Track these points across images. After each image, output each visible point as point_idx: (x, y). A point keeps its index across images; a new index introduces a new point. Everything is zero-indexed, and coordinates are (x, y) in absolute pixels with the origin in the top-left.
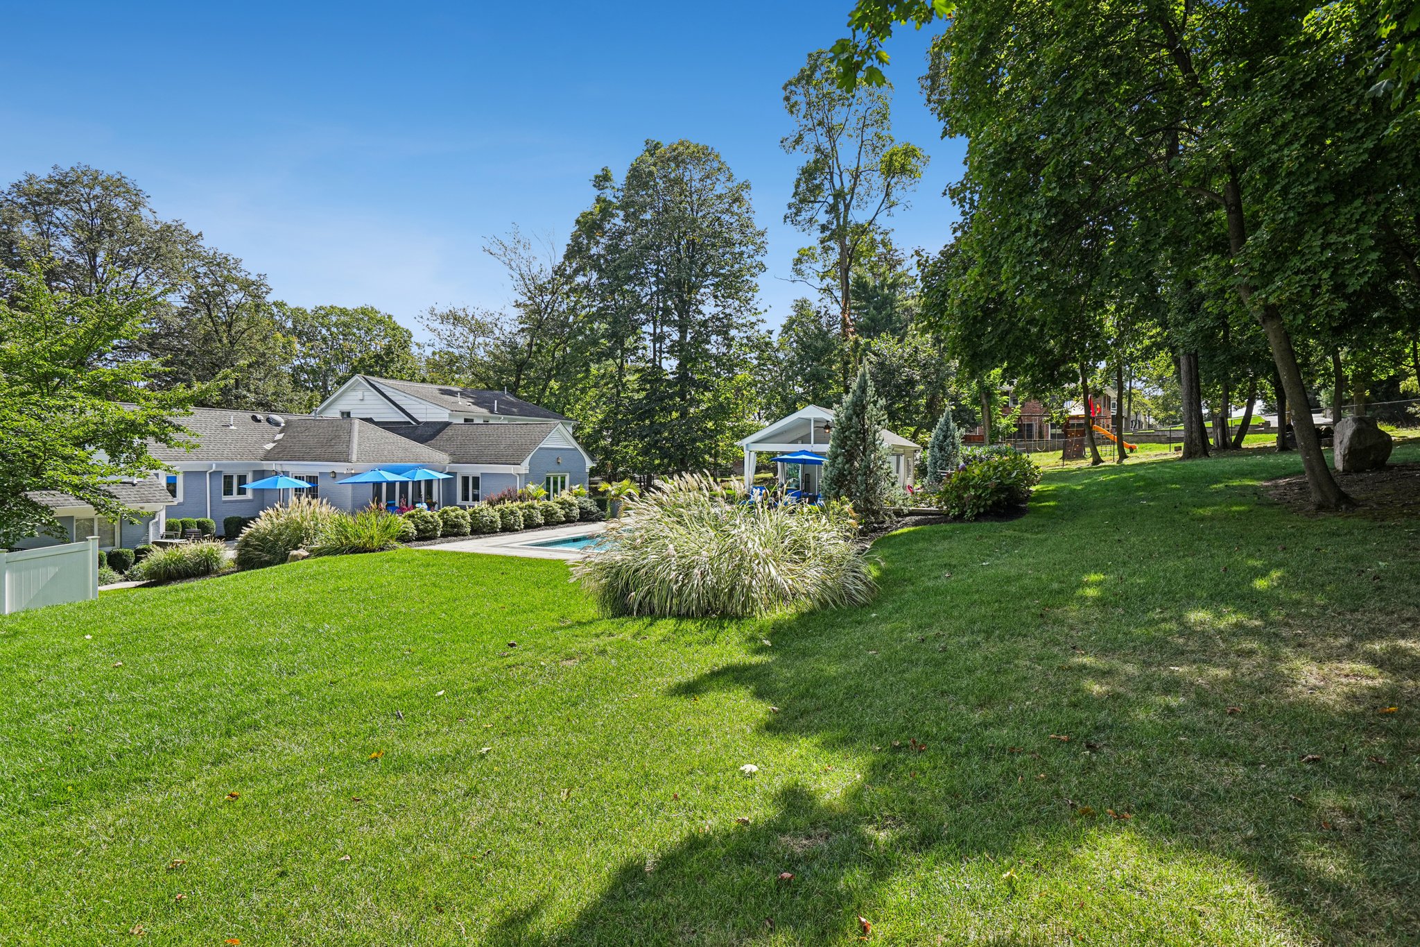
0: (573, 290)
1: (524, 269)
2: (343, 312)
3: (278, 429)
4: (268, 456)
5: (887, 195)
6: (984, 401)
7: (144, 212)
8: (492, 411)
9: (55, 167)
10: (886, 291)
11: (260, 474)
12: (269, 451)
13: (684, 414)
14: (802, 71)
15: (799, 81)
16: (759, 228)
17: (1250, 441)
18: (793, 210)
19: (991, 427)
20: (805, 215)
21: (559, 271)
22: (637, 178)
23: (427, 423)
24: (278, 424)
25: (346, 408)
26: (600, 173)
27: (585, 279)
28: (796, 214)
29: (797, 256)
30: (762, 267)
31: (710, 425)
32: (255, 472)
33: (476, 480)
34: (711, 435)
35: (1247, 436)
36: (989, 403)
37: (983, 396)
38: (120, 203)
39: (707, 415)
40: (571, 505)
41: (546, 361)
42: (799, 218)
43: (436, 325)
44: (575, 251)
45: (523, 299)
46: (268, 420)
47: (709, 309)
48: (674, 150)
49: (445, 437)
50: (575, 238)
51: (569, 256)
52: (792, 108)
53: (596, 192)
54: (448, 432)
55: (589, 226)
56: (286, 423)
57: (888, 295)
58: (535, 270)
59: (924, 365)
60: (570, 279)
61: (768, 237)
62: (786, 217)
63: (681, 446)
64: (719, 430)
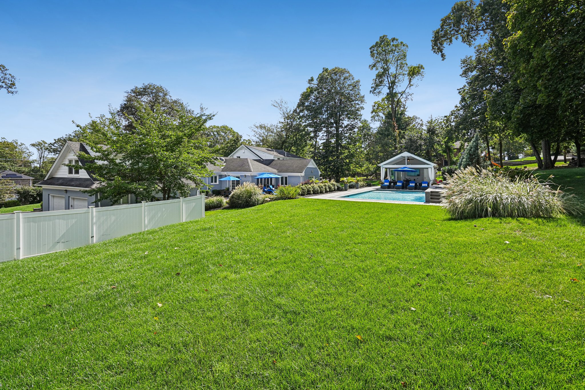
0: (300, 117)
1: (285, 110)
2: (218, 127)
3: (223, 162)
4: (223, 170)
5: (410, 82)
6: (448, 151)
7: (168, 97)
8: (285, 156)
9: (144, 84)
10: (399, 116)
11: (221, 176)
12: (223, 169)
13: (338, 157)
14: (377, 43)
15: (375, 46)
16: (362, 95)
17: (557, 164)
18: (373, 89)
19: (450, 160)
20: (377, 90)
21: (295, 111)
22: (322, 79)
23: (266, 160)
24: (223, 160)
25: (238, 156)
26: (310, 79)
27: (303, 114)
28: (374, 90)
29: (374, 104)
30: (362, 108)
31: (348, 161)
32: (219, 175)
33: (286, 178)
34: (348, 164)
35: (556, 163)
36: (450, 152)
37: (447, 150)
38: (161, 94)
39: (346, 157)
40: (335, 185)
41: (291, 141)
42: (375, 92)
43: (256, 129)
44: (301, 104)
45: (283, 121)
46: (220, 159)
47: (346, 122)
48: (334, 70)
49: (273, 164)
50: (301, 100)
51: (299, 106)
52: (372, 55)
53: (309, 85)
54: (274, 163)
55: (305, 96)
56: (225, 159)
57: (399, 117)
58: (288, 111)
59: (425, 139)
60: (299, 114)
61: (365, 98)
62: (371, 91)
63: (338, 168)
64: (350, 163)
